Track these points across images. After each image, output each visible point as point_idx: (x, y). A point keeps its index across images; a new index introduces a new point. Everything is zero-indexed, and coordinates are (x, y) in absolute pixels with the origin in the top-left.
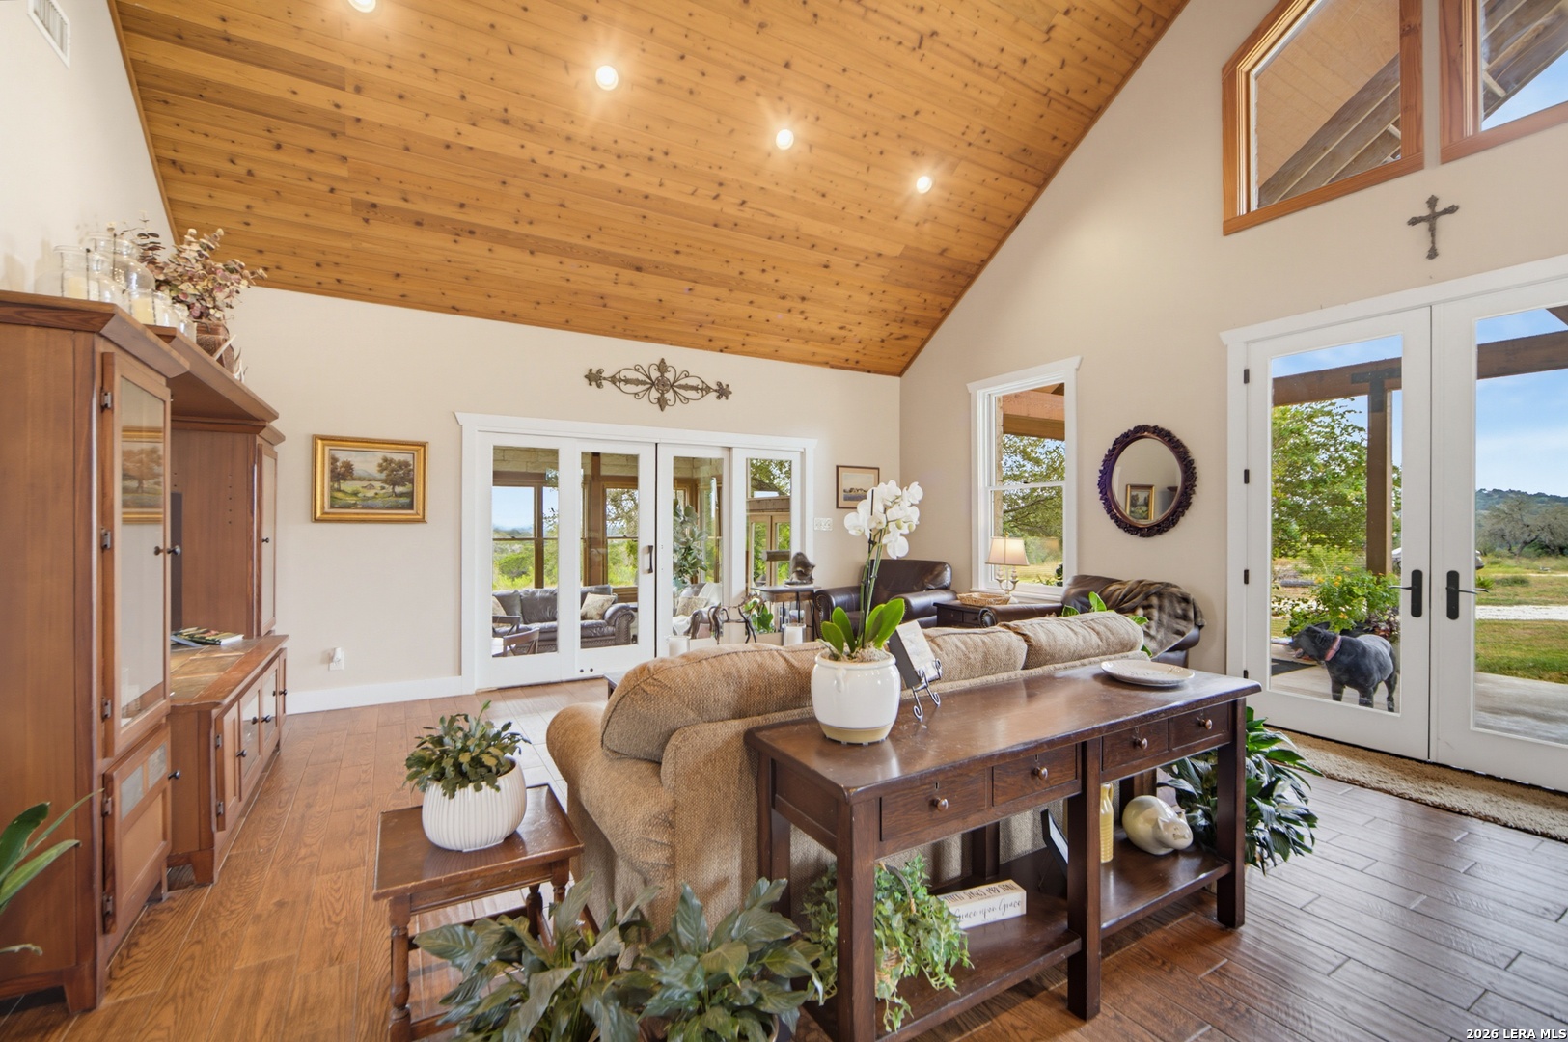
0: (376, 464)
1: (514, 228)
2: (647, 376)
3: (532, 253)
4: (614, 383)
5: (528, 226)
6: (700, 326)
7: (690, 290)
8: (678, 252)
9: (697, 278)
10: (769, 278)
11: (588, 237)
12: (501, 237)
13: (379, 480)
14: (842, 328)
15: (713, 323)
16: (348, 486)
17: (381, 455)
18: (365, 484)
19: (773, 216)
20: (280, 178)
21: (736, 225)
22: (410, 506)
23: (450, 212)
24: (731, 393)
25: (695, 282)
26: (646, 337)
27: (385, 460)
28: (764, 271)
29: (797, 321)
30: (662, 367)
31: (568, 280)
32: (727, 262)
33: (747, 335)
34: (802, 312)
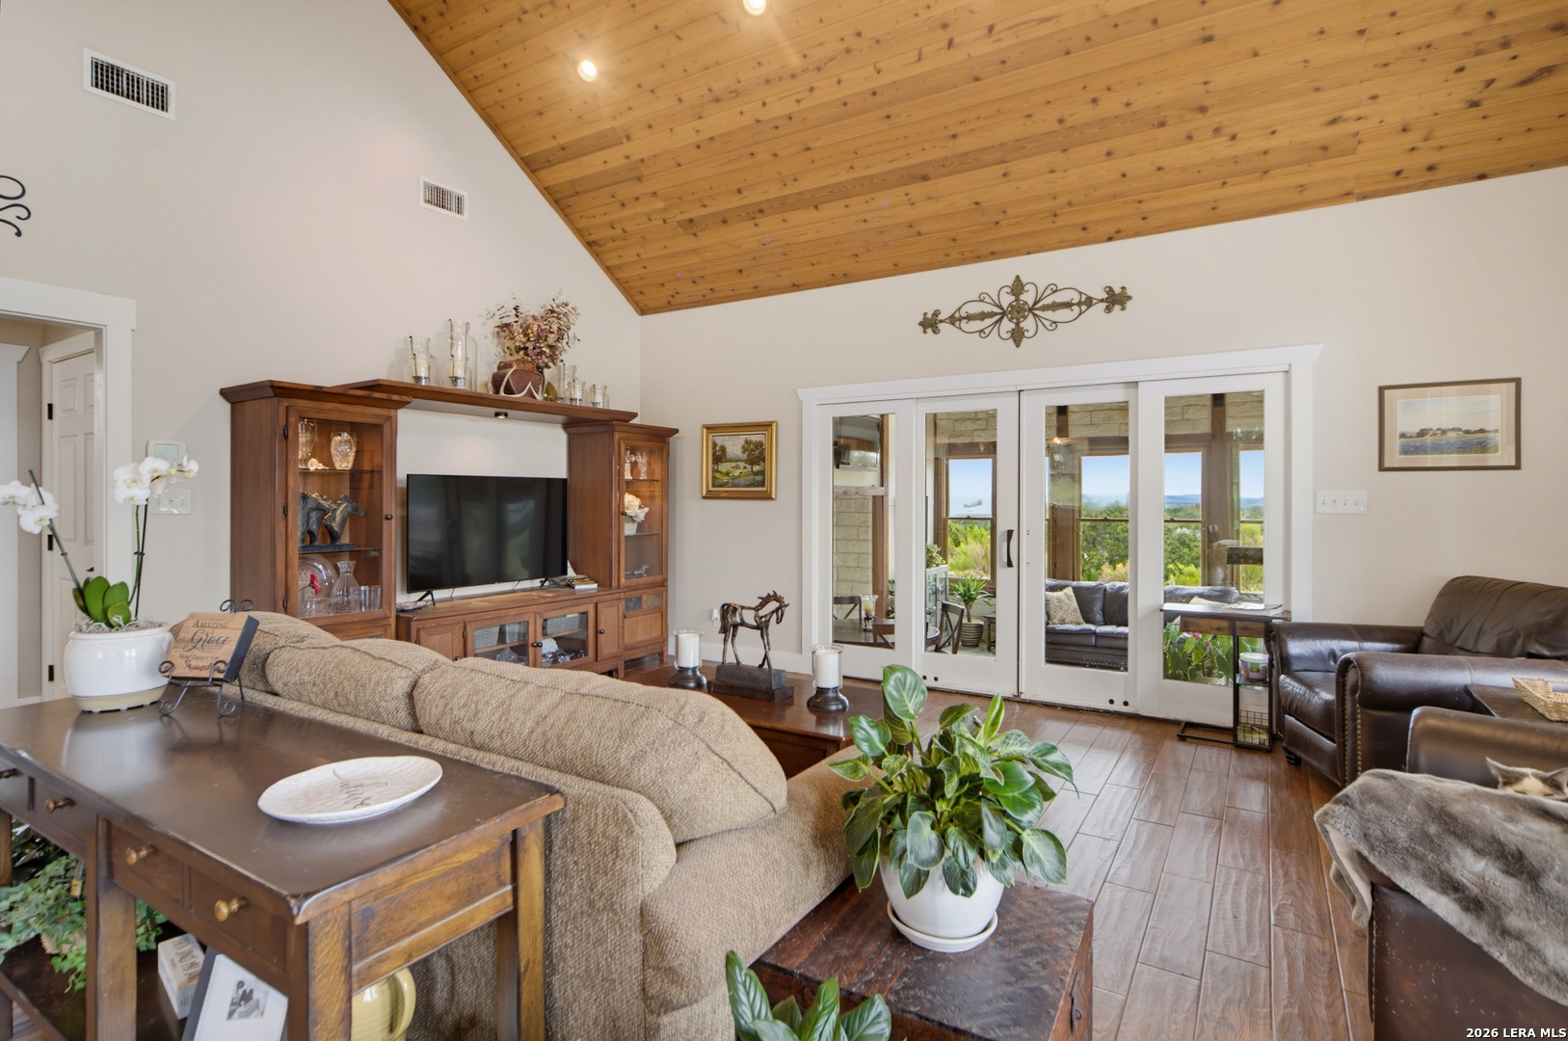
0: (740, 446)
1: (787, 191)
2: (997, 306)
3: (816, 207)
4: (953, 324)
5: (795, 184)
6: (1055, 216)
7: (1005, 175)
8: (954, 136)
9: (1006, 153)
10: (1111, 105)
11: (852, 168)
12: (783, 205)
13: (742, 461)
14: (1333, 122)
15: (1070, 204)
16: (724, 467)
17: (743, 438)
18: (733, 464)
19: (1049, 19)
20: (637, 227)
21: (1003, 62)
22: (762, 484)
23: (736, 202)
24: (1130, 298)
25: (1004, 162)
26: (993, 253)
27: (746, 442)
28: (1095, 101)
29: (1221, 148)
30: (1018, 287)
31: (865, 221)
32: (1029, 116)
33: (1140, 202)
34: (1217, 131)
